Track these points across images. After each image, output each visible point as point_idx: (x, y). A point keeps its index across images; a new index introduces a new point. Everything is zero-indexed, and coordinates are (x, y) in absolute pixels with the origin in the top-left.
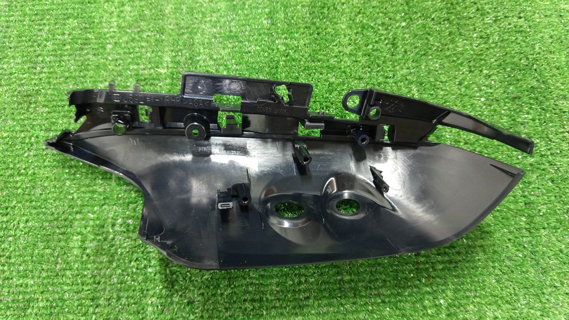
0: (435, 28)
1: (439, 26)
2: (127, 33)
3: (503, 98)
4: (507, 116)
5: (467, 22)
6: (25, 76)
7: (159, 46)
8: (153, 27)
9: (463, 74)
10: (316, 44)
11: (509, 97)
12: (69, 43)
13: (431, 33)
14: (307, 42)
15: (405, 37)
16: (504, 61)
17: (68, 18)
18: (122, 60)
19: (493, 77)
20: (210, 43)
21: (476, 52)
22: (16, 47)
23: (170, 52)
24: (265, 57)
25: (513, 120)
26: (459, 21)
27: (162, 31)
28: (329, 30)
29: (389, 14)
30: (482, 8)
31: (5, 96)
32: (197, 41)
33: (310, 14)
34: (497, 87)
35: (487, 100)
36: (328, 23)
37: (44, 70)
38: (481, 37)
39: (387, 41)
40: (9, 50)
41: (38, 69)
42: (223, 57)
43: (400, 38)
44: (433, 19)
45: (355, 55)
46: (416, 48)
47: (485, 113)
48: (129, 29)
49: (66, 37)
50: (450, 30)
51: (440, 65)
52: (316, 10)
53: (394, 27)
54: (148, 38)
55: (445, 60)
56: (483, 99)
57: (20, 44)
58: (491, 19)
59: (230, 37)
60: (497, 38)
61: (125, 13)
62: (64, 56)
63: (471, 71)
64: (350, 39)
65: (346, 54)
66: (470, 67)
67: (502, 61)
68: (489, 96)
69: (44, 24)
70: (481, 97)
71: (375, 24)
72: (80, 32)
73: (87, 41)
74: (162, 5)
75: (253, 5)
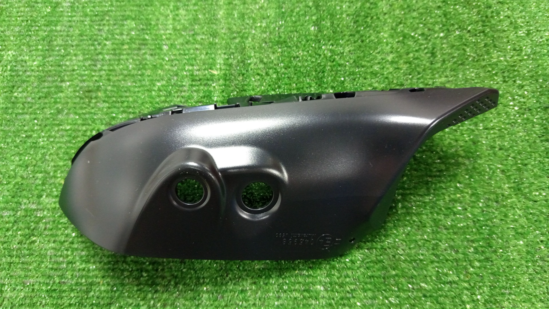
0: (471, 40)
1: (475, 37)
2: (182, 35)
3: (536, 107)
4: (539, 124)
5: (501, 35)
6: (86, 72)
7: (213, 49)
8: (207, 31)
9: (497, 83)
10: (360, 51)
11: (541, 107)
12: (128, 43)
13: (468, 44)
14: (352, 48)
15: (443, 48)
16: (536, 73)
17: (126, 20)
18: (178, 60)
19: (526, 88)
20: (261, 48)
21: (510, 64)
22: (77, 45)
23: (223, 56)
24: (313, 62)
25: (545, 128)
26: (493, 34)
27: (214, 35)
28: (372, 38)
29: (429, 25)
30: (516, 21)
31: (68, 91)
32: (248, 45)
33: (354, 23)
34: (530, 96)
35: (521, 109)
36: (371, 31)
37: (104, 68)
38: (515, 50)
39: (426, 51)
40: (72, 48)
41: (99, 66)
42: (273, 61)
43: (439, 48)
44: (469, 31)
45: (396, 63)
46: (454, 57)
47: (519, 121)
48: (184, 31)
49: (124, 37)
50: (486, 41)
51: (476, 75)
52: (360, 19)
53: (433, 37)
54: (202, 41)
55: (480, 70)
56: (516, 108)
57: (81, 43)
58: (523, 33)
59: (278, 43)
60: (529, 50)
61: (180, 16)
62: (123, 55)
63: (505, 81)
64: (392, 48)
65: (388, 61)
66: (504, 77)
67: (534, 72)
68: (522, 105)
69: (104, 25)
70: (514, 105)
71: (415, 34)
72: (138, 33)
73: (144, 42)
74: (215, 10)
75: (301, 13)
